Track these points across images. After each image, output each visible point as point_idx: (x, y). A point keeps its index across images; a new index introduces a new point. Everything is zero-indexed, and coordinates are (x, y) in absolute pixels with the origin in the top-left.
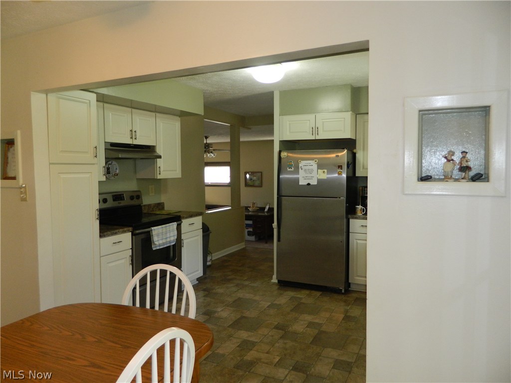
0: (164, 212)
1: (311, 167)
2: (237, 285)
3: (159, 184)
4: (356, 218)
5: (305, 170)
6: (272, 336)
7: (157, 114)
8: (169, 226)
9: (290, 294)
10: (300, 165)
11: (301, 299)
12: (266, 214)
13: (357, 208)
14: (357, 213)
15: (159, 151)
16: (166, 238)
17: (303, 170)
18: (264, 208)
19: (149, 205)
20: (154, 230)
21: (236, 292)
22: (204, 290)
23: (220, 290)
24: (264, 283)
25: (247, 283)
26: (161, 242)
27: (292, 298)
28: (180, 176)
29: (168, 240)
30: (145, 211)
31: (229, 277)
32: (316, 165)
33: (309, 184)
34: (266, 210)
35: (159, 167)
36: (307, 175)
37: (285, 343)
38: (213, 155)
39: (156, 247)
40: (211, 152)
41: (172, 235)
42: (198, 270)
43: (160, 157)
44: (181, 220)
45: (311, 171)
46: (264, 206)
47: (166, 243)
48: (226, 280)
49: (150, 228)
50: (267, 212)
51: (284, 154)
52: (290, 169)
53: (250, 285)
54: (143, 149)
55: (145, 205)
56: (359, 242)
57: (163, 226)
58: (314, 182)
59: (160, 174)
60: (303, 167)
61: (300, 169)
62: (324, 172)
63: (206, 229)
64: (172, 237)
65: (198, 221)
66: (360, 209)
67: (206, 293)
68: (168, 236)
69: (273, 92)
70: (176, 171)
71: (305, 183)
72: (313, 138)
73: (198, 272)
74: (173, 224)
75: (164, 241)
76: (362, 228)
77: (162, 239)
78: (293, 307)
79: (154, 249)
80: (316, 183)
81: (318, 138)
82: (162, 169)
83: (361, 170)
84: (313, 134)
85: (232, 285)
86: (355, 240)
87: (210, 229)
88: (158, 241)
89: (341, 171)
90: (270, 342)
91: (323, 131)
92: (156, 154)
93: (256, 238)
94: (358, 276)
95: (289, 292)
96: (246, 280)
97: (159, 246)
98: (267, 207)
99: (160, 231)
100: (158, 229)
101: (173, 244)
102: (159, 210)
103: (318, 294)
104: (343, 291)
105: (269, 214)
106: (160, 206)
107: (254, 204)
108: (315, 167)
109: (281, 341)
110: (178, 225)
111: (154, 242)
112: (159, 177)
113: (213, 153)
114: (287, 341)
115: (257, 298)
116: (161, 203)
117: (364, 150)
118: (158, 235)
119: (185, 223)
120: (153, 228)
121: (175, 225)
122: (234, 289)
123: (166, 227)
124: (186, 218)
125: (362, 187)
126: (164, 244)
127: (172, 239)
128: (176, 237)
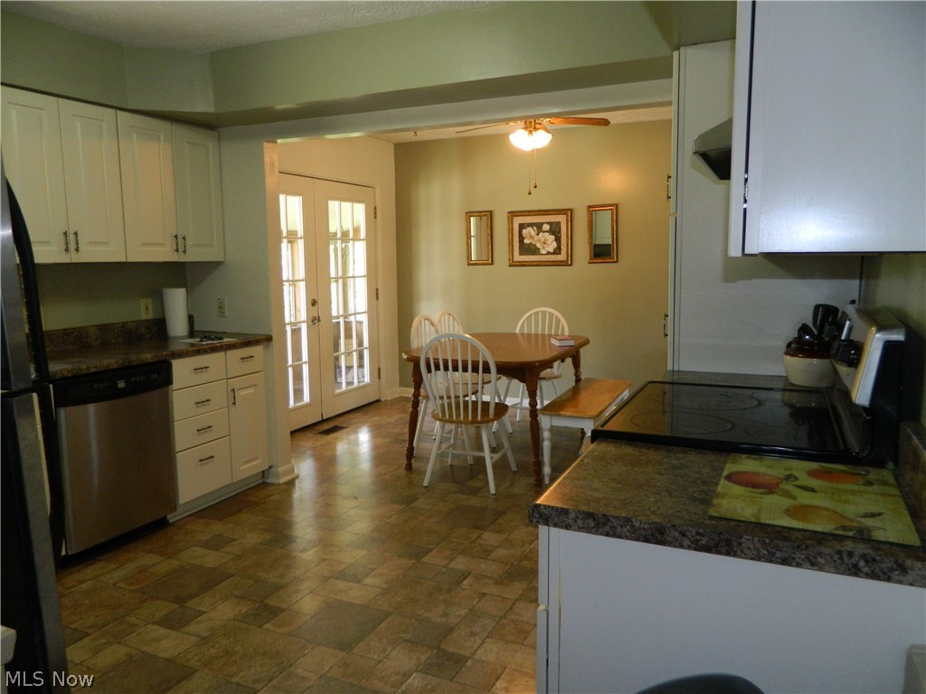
6: (473, 634)
37: (446, 615)
90: (479, 617)
109: (453, 620)
114: (439, 619)
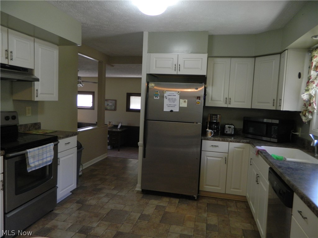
0: (40, 132)
1: (174, 97)
2: (107, 195)
3: (36, 106)
4: (208, 139)
5: (169, 99)
7: (36, 39)
8: (46, 147)
9: (154, 202)
10: (165, 95)
11: (164, 207)
12: (119, 130)
13: (208, 131)
14: (207, 135)
15: (37, 74)
16: (43, 159)
17: (167, 99)
18: (117, 126)
19: (26, 126)
20: (30, 152)
21: (107, 203)
22: (78, 202)
23: (92, 201)
24: (130, 192)
25: (115, 192)
26: (37, 163)
27: (157, 207)
28: (57, 99)
29: (45, 160)
30: (21, 130)
31: (99, 187)
32: (179, 95)
33: (172, 111)
34: (119, 127)
35: (37, 90)
36: (170, 103)
38: (81, 85)
39: (31, 168)
40: (80, 83)
41: (48, 155)
42: (72, 184)
43: (38, 80)
44: (57, 141)
45: (174, 100)
46: (117, 124)
47: (43, 164)
48: (96, 191)
49: (25, 150)
50: (120, 129)
51: (152, 85)
52: (156, 98)
53: (118, 194)
54: (20, 70)
55: (21, 125)
56: (209, 158)
57: (40, 147)
58: (176, 109)
59: (37, 96)
60: (168, 97)
61: (165, 99)
62: (185, 101)
63: (79, 147)
64: (48, 157)
65: (73, 140)
66: (210, 132)
67: (80, 205)
68: (45, 156)
69: (143, 33)
70: (53, 94)
71: (169, 110)
72: (175, 73)
73: (72, 185)
74: (50, 145)
75: (40, 162)
76: (212, 147)
77: (38, 161)
78: (161, 217)
79: (29, 171)
80: (178, 110)
81: (179, 73)
82: (39, 92)
83: (210, 101)
84: (175, 70)
85: (102, 195)
86: (206, 157)
87: (83, 146)
88: (34, 162)
89: (199, 101)
91: (184, 68)
92: (33, 77)
93: (111, 147)
94: (207, 185)
95: (153, 200)
96: (114, 189)
97: (35, 167)
98: (120, 125)
99: (37, 152)
100: (35, 150)
101: (50, 163)
102: (36, 129)
103: (177, 201)
104: (196, 198)
105: (121, 130)
106: (37, 126)
107: (110, 122)
108: (178, 97)
110: (55, 145)
111: (29, 164)
112: (36, 99)
113: (81, 84)
115: (127, 209)
116: (38, 123)
117: (212, 85)
118: (34, 157)
119: (62, 143)
120: (28, 150)
121: (51, 145)
122: (105, 200)
123: (43, 148)
124: (63, 138)
125: (211, 114)
126: (40, 165)
127: (49, 159)
128: (52, 157)
